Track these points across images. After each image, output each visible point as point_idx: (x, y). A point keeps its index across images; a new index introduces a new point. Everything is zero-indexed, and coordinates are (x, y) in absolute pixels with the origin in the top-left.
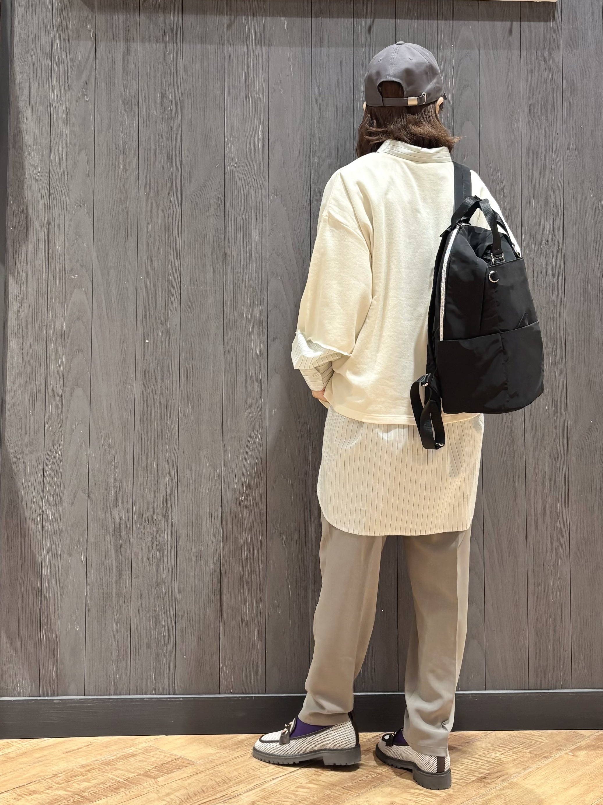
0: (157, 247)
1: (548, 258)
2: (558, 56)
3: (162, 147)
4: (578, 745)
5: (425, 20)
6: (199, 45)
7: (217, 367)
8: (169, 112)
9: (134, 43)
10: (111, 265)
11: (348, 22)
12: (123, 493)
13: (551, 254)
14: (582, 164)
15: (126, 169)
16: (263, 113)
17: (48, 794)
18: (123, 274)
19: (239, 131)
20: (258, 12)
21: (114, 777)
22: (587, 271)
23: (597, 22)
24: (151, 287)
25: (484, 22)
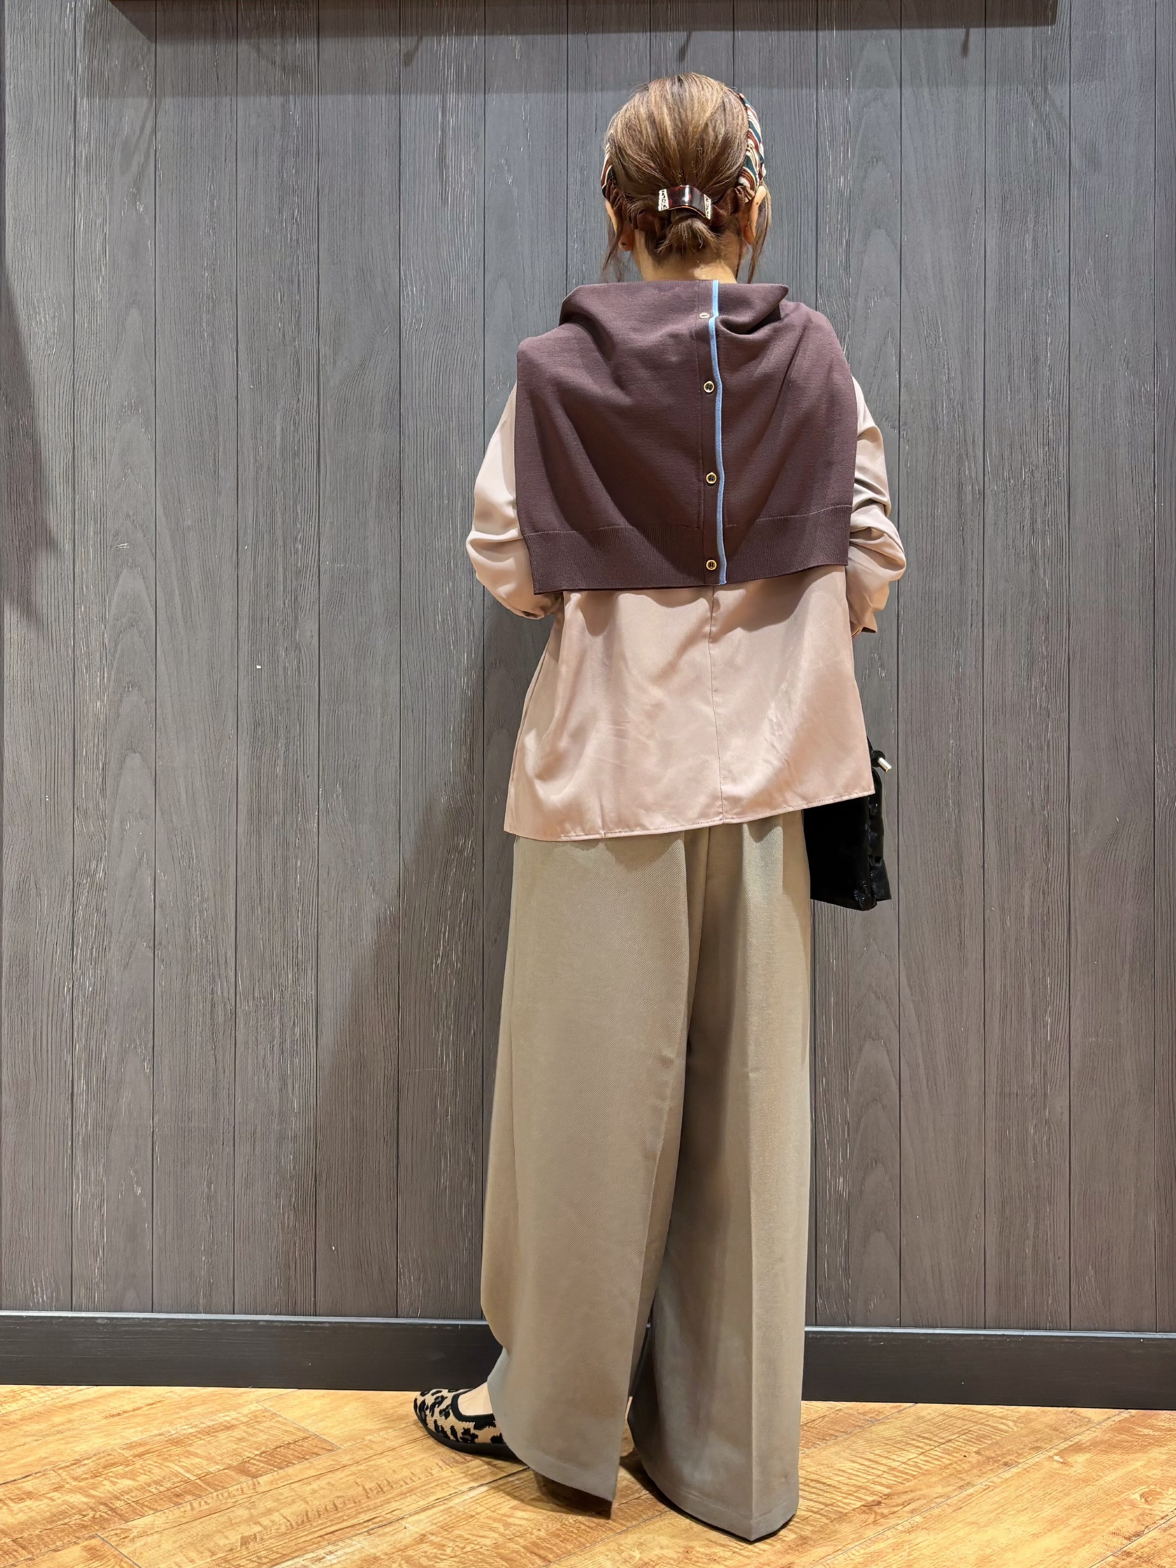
0: (274, 489)
1: (1037, 499)
2: (1060, 95)
3: (281, 296)
4: (1074, 1441)
5: (793, 30)
6: (350, 96)
7: (389, 716)
8: (295, 226)
9: (227, 98)
10: (189, 523)
11: (639, 40)
12: (217, 946)
13: (1043, 491)
14: (1109, 311)
15: (213, 340)
16: (474, 223)
17: (53, 1500)
18: (212, 540)
19: (427, 260)
20: (463, 28)
21: (182, 1471)
22: (1115, 523)
23: (1145, 22)
24: (264, 565)
25: (911, 30)
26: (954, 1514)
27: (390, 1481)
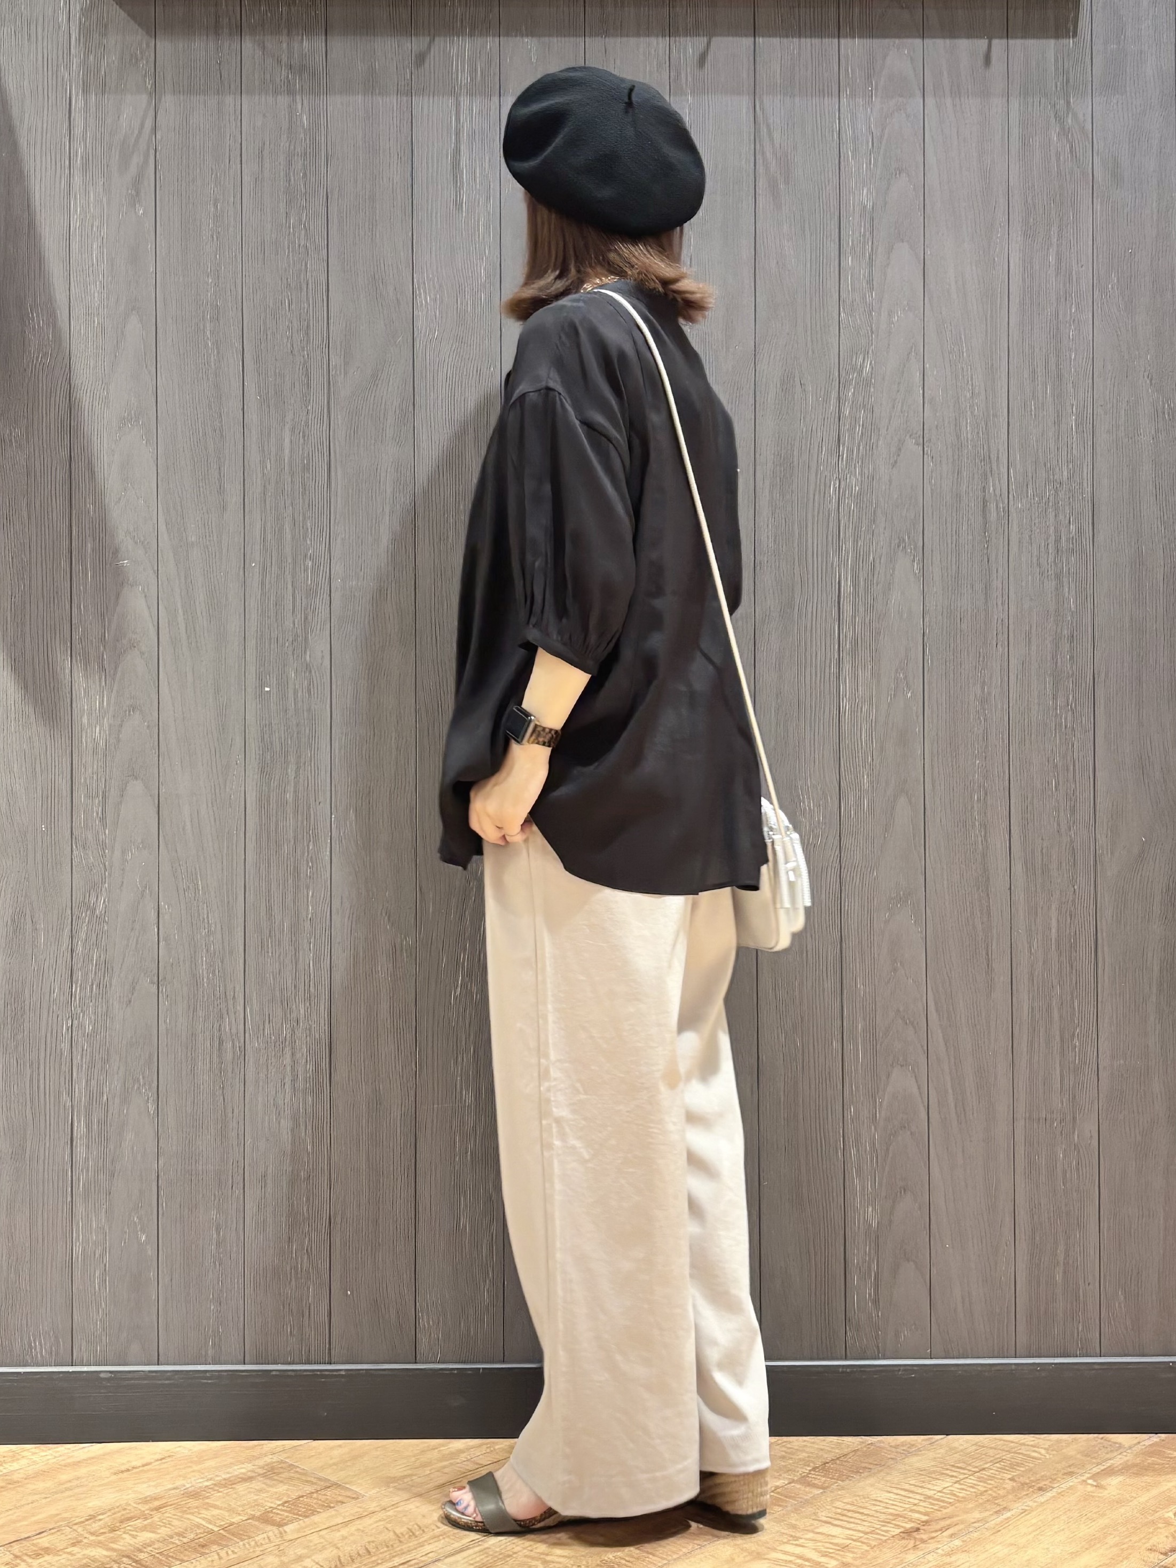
0: (283, 503)
1: (1061, 517)
2: (1082, 108)
3: (289, 304)
4: (1108, 1465)
5: (815, 37)
6: (360, 97)
7: (404, 740)
8: (303, 232)
9: (231, 96)
10: (194, 539)
11: (658, 45)
12: (225, 981)
13: (1067, 508)
14: (1132, 327)
15: (218, 349)
16: (490, 232)
17: (73, 1555)
18: (217, 557)
19: (441, 267)
20: (478, 27)
21: (204, 1523)
22: (1140, 541)
23: (1165, 37)
24: (272, 582)
25: (934, 40)
26: (992, 1538)
27: (421, 1525)
